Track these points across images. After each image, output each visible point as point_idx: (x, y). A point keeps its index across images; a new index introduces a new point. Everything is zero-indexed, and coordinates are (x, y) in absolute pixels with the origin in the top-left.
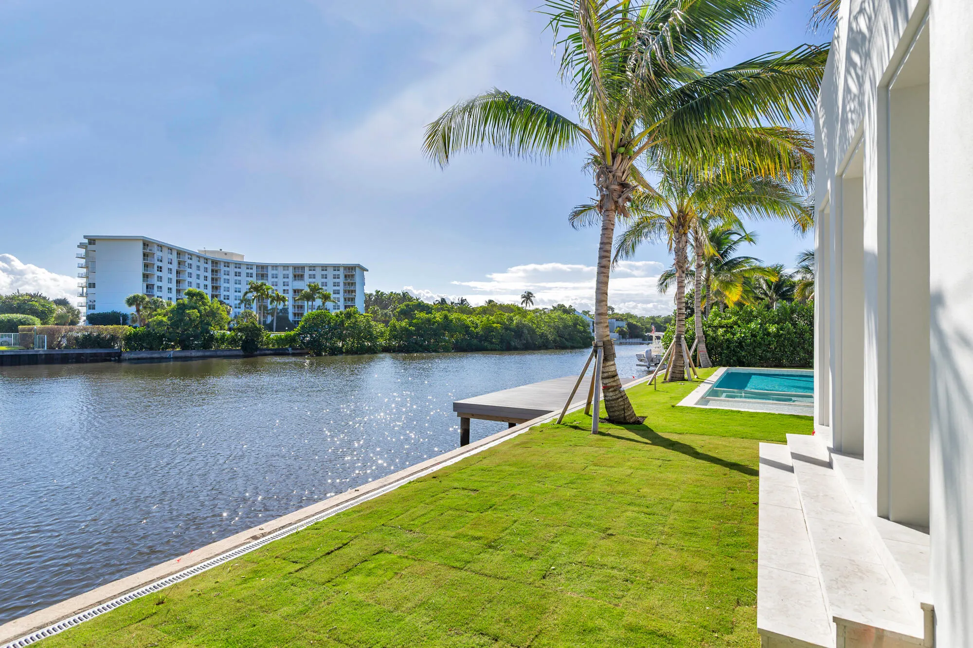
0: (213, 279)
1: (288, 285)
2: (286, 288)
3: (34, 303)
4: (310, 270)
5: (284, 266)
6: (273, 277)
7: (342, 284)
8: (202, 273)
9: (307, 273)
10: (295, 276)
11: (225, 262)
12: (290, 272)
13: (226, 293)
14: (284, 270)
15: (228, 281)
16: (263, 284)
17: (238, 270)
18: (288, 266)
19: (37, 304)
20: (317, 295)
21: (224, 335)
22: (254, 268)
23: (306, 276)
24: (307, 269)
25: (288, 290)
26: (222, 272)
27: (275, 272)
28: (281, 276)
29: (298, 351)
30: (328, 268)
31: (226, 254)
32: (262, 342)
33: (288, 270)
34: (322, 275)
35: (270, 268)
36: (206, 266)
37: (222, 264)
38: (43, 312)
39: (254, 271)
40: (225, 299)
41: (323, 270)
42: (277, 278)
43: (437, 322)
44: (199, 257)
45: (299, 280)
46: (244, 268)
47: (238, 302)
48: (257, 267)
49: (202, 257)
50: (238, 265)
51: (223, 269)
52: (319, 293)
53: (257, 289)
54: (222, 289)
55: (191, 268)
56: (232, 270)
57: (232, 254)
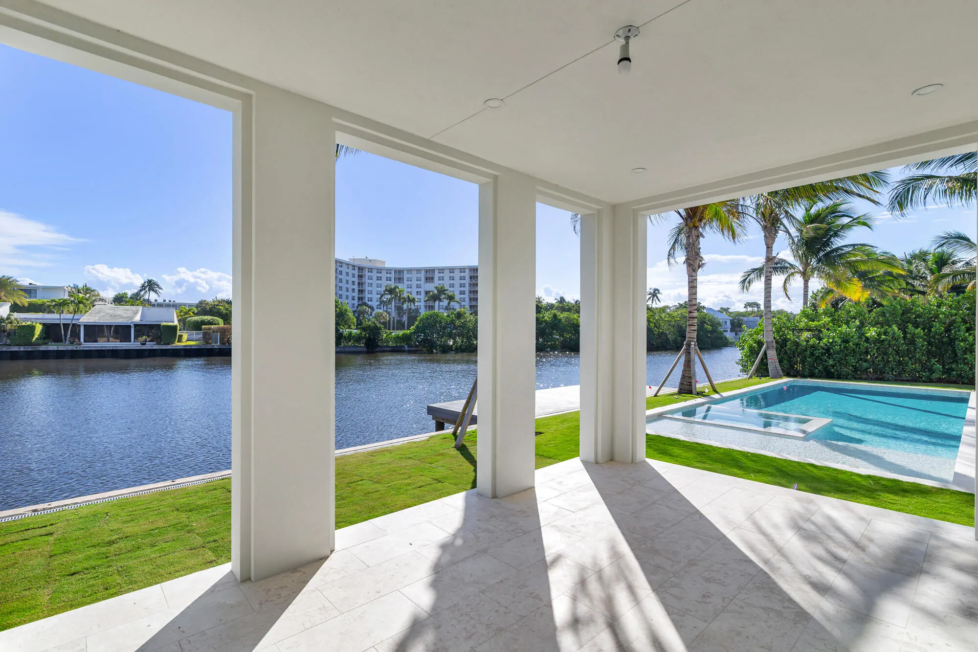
0: (359, 284)
1: (420, 287)
2: (419, 290)
3: (220, 307)
4: (439, 273)
5: (417, 270)
6: (408, 281)
7: (467, 285)
8: (351, 279)
9: (437, 275)
10: (426, 279)
11: (369, 268)
12: (422, 275)
13: (370, 296)
14: (417, 273)
15: (371, 285)
16: (396, 287)
17: (379, 275)
18: (420, 270)
19: (222, 308)
20: (443, 296)
21: (350, 334)
22: (393, 272)
23: (436, 279)
24: (436, 272)
25: (420, 292)
26: (367, 277)
27: (409, 276)
28: (414, 280)
29: (413, 349)
30: (455, 271)
31: (370, 261)
32: (382, 340)
33: (420, 273)
34: (450, 277)
35: (405, 272)
36: (354, 272)
37: (367, 270)
38: (226, 314)
39: (392, 276)
40: (368, 301)
41: (450, 272)
42: (411, 281)
43: (545, 321)
44: (348, 264)
45: (429, 282)
46: (384, 272)
47: (378, 303)
48: (395, 271)
49: (351, 264)
50: (379, 271)
51: (367, 274)
52: (444, 294)
53: (391, 291)
54: (367, 292)
55: (341, 274)
56: (375, 275)
57: (375, 261)
